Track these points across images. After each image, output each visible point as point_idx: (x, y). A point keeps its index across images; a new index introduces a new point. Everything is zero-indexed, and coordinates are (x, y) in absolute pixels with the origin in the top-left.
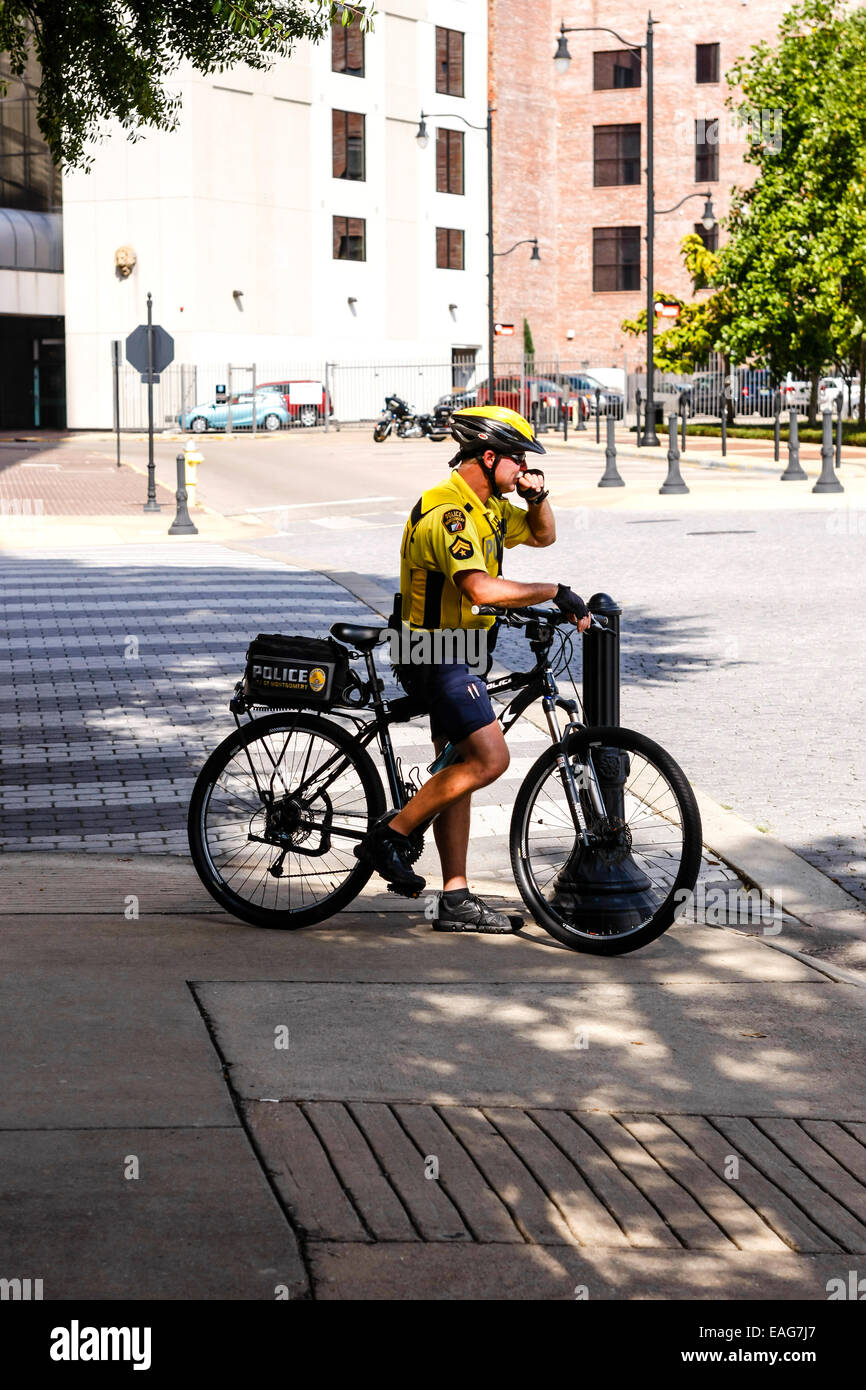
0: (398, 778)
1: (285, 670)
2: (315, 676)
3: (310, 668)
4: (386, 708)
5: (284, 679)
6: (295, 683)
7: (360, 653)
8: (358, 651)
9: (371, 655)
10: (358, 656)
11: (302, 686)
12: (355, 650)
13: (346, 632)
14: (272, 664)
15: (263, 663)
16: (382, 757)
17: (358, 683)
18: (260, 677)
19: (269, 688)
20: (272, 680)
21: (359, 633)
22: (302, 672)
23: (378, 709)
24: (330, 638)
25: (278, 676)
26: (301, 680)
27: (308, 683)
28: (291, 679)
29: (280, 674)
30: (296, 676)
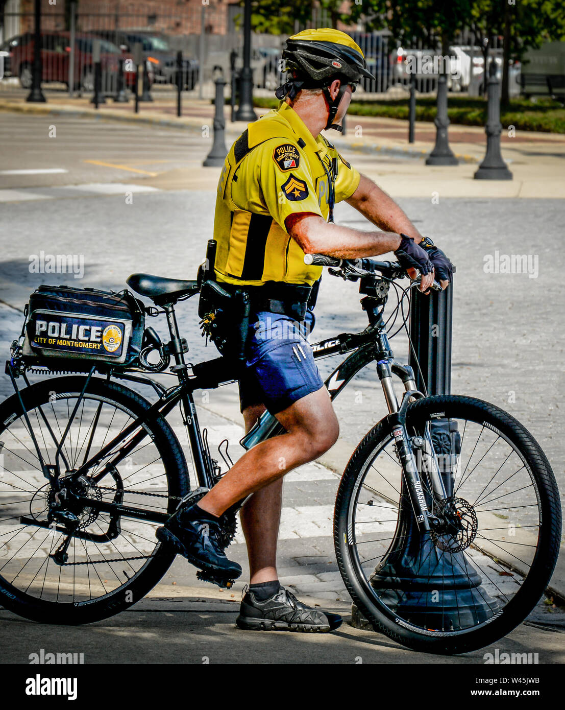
0: (204, 453)
1: (75, 327)
2: (109, 334)
3: (103, 324)
4: (190, 372)
5: (74, 337)
6: (86, 342)
7: (160, 309)
8: (158, 307)
9: (173, 311)
10: (158, 313)
11: (94, 346)
12: (154, 305)
13: (145, 284)
14: (60, 320)
15: (48, 318)
16: (185, 429)
17: (157, 345)
18: (44, 334)
19: (55, 346)
20: (59, 338)
21: (160, 285)
22: (94, 329)
23: (181, 374)
24: (126, 291)
25: (66, 334)
26: (93, 338)
27: (101, 342)
28: (81, 337)
29: (69, 332)
30: (88, 333)
